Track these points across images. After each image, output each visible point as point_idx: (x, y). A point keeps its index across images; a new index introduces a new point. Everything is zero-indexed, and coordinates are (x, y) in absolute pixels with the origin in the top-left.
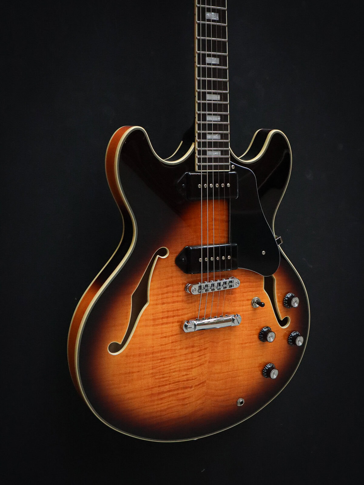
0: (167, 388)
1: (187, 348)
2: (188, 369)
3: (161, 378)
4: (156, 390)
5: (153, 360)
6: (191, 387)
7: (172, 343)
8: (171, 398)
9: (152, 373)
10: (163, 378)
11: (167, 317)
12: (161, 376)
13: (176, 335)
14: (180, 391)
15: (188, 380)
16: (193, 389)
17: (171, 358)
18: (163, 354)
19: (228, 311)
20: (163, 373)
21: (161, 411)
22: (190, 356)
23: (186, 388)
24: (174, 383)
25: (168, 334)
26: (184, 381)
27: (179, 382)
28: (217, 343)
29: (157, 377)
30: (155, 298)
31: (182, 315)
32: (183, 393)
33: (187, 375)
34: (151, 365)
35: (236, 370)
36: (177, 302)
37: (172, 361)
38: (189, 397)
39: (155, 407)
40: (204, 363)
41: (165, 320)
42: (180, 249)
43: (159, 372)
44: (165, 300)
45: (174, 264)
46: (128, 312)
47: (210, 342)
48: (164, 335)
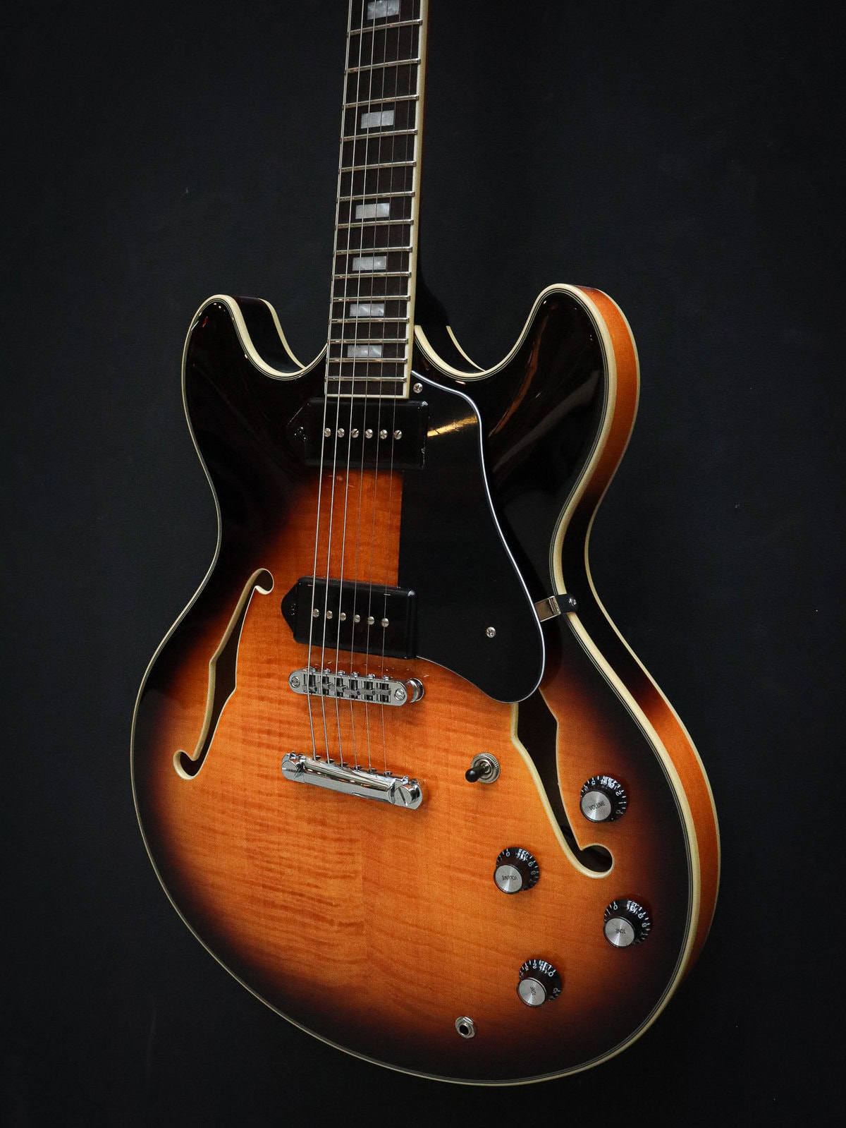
0: (280, 898)
1: (310, 821)
2: (318, 874)
3: (262, 868)
4: (260, 892)
5: (247, 821)
6: (331, 922)
7: (280, 795)
8: (291, 927)
9: (248, 850)
10: (269, 869)
11: (269, 732)
12: (265, 864)
14: (308, 920)
15: (320, 901)
16: (336, 928)
17: (279, 830)
18: (263, 814)
19: (401, 763)
20: (270, 860)
21: (276, 946)
22: (317, 843)
23: (323, 919)
24: (292, 893)
25: (270, 772)
26: (312, 899)
27: (301, 895)
28: (381, 838)
29: (257, 862)
30: (248, 680)
32: (316, 928)
33: (317, 887)
34: (244, 831)
35: (441, 934)
36: (288, 703)
37: (283, 838)
38: (329, 945)
39: (263, 930)
40: (353, 875)
41: (265, 738)
42: (292, 580)
43: (262, 854)
44: (264, 692)
45: (278, 610)
46: (203, 697)
47: (363, 828)
48: (264, 771)
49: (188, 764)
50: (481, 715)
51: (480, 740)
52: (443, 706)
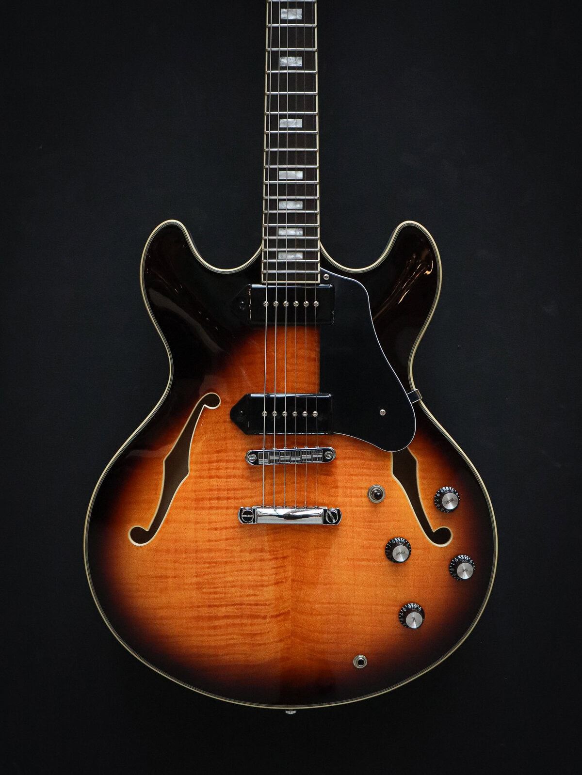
0: (223, 611)
1: (251, 551)
2: (256, 586)
3: (210, 593)
4: (204, 612)
5: (197, 563)
6: (265, 618)
7: (227, 539)
8: (230, 630)
9: (197, 583)
10: (215, 593)
11: (218, 499)
12: (212, 590)
13: (233, 528)
14: (245, 621)
15: (257, 605)
16: (268, 620)
17: (226, 563)
18: (212, 555)
19: (320, 501)
20: (216, 586)
21: (215, 647)
22: (258, 565)
23: (257, 617)
24: (233, 605)
25: (219, 525)
26: (250, 605)
27: (241, 604)
28: (306, 551)
29: (204, 590)
30: (199, 467)
31: (242, 498)
32: (252, 625)
33: (255, 595)
34: (194, 570)
35: (346, 604)
36: (234, 477)
37: (229, 568)
38: (261, 634)
39: (206, 638)
40: (284, 580)
41: (215, 503)
42: (238, 398)
43: (209, 583)
44: (214, 473)
45: (228, 418)
46: (157, 485)
47: (292, 547)
48: (213, 526)
49: (141, 536)
50: (372, 463)
51: (372, 478)
52: (348, 462)
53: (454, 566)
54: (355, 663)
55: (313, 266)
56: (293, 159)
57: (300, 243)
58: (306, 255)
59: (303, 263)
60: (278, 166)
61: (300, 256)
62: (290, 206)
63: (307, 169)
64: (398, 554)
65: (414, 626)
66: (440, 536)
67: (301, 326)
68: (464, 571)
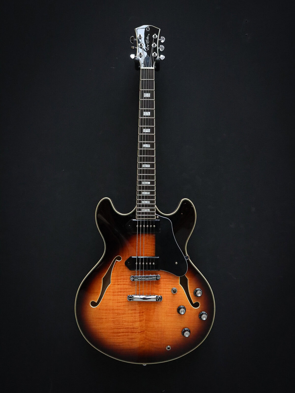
0: (122, 330)
1: (132, 310)
2: (133, 322)
4: (116, 330)
5: (113, 314)
6: (136, 333)
7: (123, 306)
8: (124, 337)
9: (113, 321)
10: (119, 324)
11: (120, 292)
12: (118, 323)
13: (126, 302)
14: (129, 334)
15: (133, 328)
17: (123, 314)
18: (119, 311)
19: (155, 293)
20: (119, 322)
21: (119, 343)
22: (134, 315)
23: (133, 333)
24: (125, 328)
25: (121, 301)
26: (131, 328)
27: (128, 328)
28: (150, 310)
29: (116, 323)
30: (114, 281)
31: (129, 292)
32: (131, 335)
33: (133, 325)
34: (112, 316)
35: (164, 328)
36: (126, 284)
37: (124, 316)
38: (135, 338)
39: (116, 340)
40: (143, 320)
41: (119, 293)
42: (127, 257)
43: (117, 321)
44: (119, 283)
45: (124, 264)
46: (100, 287)
47: (145, 309)
48: (119, 301)
49: (94, 304)
50: (173, 280)
51: (173, 285)
52: (165, 280)
53: (200, 315)
54: (167, 348)
55: (153, 214)
56: (147, 178)
57: (149, 206)
58: (151, 210)
59: (150, 213)
60: (142, 180)
61: (149, 210)
62: (145, 193)
63: (152, 181)
64: (182, 311)
65: (187, 336)
66: (196, 305)
67: (149, 234)
68: (204, 317)
